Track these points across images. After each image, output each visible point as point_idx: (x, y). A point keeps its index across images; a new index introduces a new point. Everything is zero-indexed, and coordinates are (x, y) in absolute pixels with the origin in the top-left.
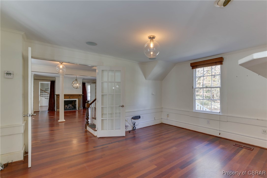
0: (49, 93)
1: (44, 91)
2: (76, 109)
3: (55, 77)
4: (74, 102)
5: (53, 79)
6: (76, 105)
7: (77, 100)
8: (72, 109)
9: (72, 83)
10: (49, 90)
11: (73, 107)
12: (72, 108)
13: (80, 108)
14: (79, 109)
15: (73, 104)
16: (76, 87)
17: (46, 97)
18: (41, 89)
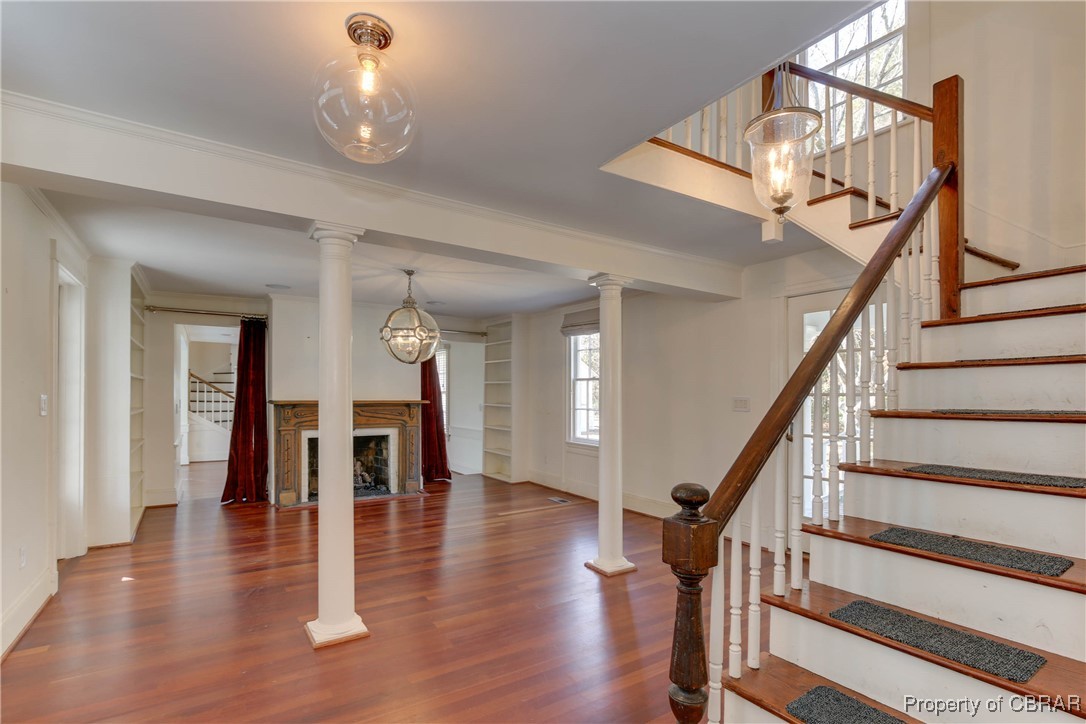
0: (234, 395)
1: (209, 383)
2: (388, 491)
3: (265, 299)
4: (372, 445)
5: (253, 310)
6: (386, 463)
7: (392, 433)
8: (366, 488)
9: (386, 326)
10: (234, 378)
11: (369, 479)
12: (364, 481)
13: (410, 484)
14: (402, 487)
15: (371, 458)
16: (410, 353)
17: (220, 416)
18: (191, 375)
